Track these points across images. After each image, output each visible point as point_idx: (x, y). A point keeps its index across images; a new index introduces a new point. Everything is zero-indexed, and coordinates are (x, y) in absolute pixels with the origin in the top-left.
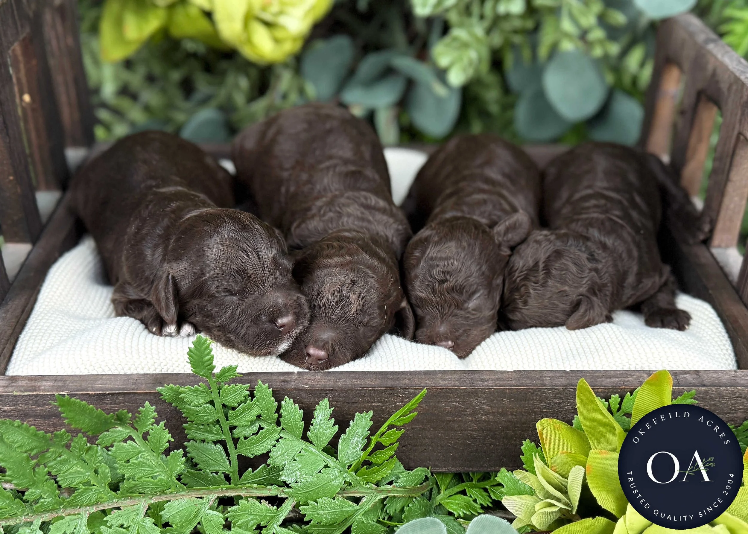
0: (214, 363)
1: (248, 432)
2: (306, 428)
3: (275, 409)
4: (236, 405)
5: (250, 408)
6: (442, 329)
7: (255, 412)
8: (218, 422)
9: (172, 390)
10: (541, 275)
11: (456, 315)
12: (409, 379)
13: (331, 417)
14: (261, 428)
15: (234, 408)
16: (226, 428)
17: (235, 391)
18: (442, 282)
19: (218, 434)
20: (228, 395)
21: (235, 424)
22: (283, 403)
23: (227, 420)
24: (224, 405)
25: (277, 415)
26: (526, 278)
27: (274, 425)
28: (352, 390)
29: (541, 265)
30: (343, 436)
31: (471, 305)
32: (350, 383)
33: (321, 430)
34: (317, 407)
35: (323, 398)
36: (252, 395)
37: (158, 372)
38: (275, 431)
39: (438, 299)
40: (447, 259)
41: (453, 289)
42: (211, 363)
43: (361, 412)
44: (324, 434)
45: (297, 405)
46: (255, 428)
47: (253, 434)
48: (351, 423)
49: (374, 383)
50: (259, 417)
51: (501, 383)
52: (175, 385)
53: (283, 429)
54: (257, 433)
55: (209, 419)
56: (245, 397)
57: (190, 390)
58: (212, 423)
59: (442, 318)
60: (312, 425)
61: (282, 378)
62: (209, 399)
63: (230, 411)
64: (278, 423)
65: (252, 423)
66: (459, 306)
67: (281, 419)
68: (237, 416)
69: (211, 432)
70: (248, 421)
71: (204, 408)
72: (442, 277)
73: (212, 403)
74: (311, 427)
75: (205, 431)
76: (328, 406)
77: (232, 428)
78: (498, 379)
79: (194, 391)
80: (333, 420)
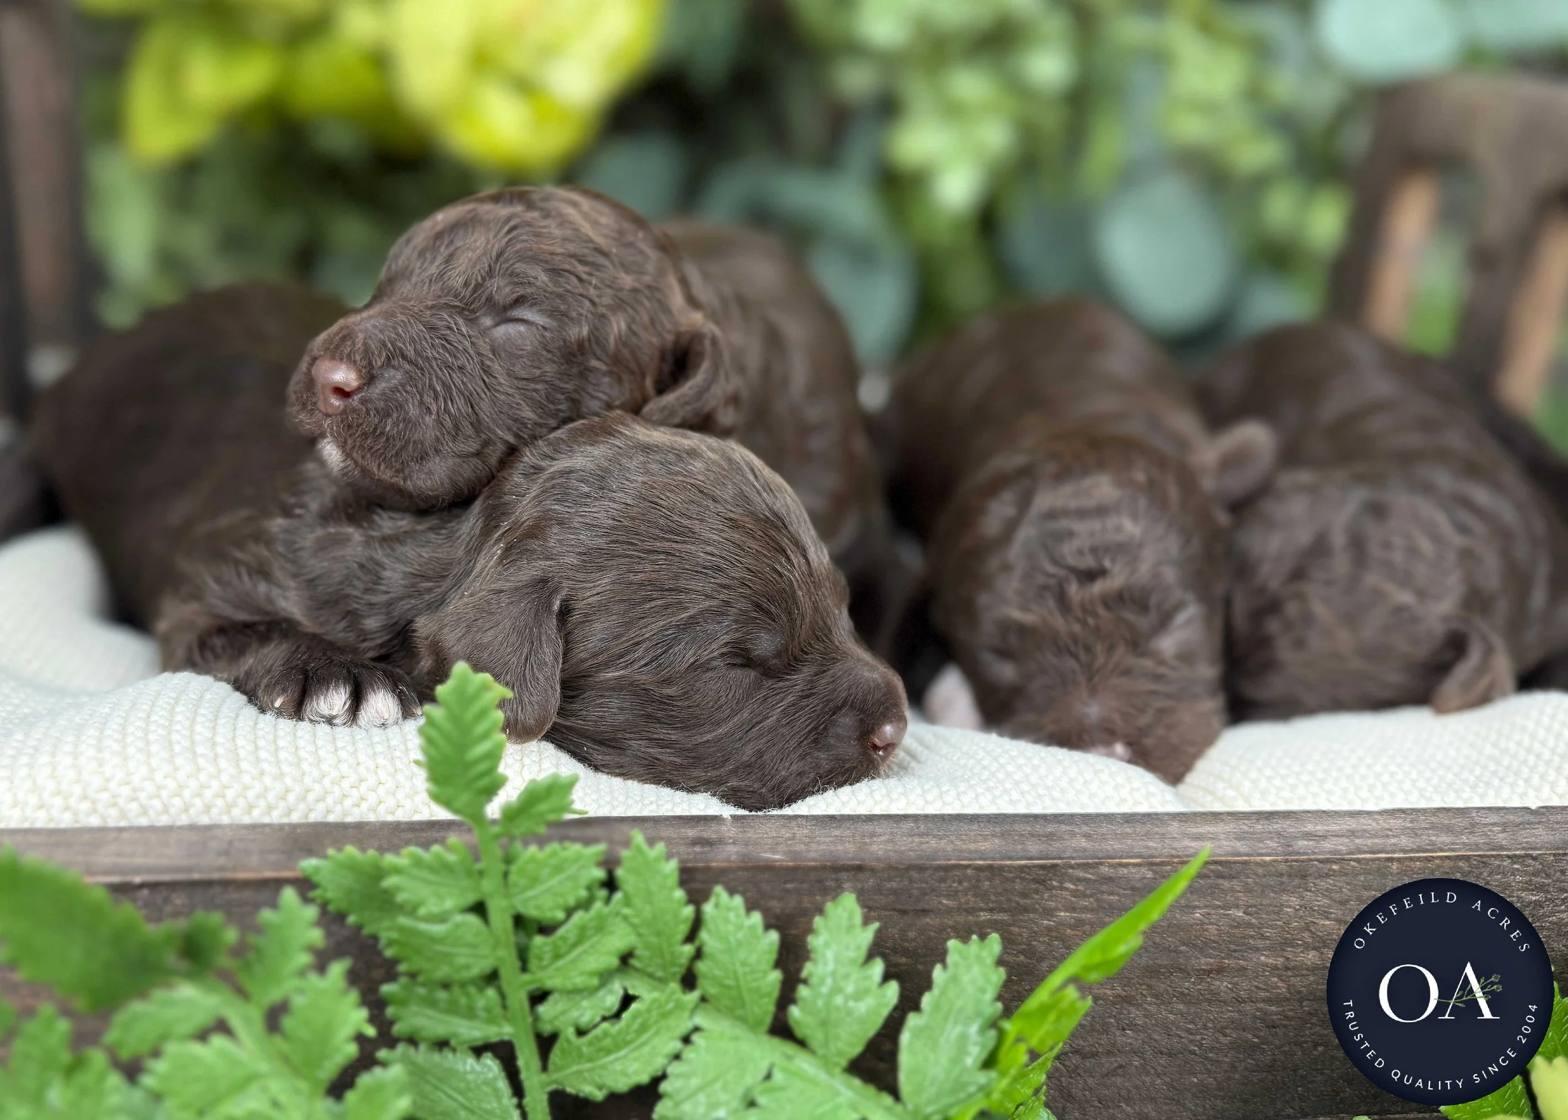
0: (501, 769)
1: (587, 1011)
2: (787, 997)
3: (683, 929)
4: (560, 915)
5: (601, 927)
6: (1093, 711)
7: (619, 939)
8: (492, 977)
9: (351, 866)
10: (1341, 564)
11: (1127, 672)
12: (1087, 836)
13: (870, 957)
14: (627, 1000)
15: (546, 929)
16: (519, 999)
17: (558, 869)
18: (1090, 576)
19: (491, 1020)
20: (534, 881)
21: (549, 984)
22: (708, 908)
23: (524, 968)
24: (519, 921)
25: (688, 949)
26: (1298, 574)
27: (675, 986)
28: (921, 869)
29: (1339, 540)
30: (913, 1020)
31: (1168, 644)
32: (909, 846)
33: (839, 1000)
34: (818, 921)
35: (835, 893)
36: (611, 884)
37: (296, 818)
38: (679, 1006)
39: (1077, 628)
40: (1101, 511)
41: (1119, 599)
42: (493, 769)
43: (965, 939)
44: (849, 1013)
45: (757, 918)
46: (612, 1000)
47: (604, 1019)
48: (938, 973)
49: (984, 846)
50: (626, 959)
51: (1369, 842)
52: (363, 850)
53: (703, 999)
54: (617, 1015)
55: (467, 967)
56: (589, 888)
57: (418, 863)
58: (473, 981)
59: (1090, 679)
60: (805, 982)
61: (691, 833)
62: (471, 898)
63: (538, 940)
64: (689, 981)
65: (605, 977)
66: (1138, 644)
67: (701, 967)
68: (557, 956)
69: (470, 1013)
70: (592, 974)
71: (457, 926)
72: (1088, 562)
73: (479, 909)
74: (803, 991)
75: (452, 1009)
76: (858, 918)
77: (539, 997)
78: (1353, 833)
79: (430, 868)
80: (878, 968)
